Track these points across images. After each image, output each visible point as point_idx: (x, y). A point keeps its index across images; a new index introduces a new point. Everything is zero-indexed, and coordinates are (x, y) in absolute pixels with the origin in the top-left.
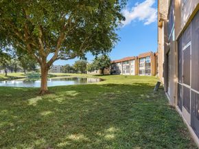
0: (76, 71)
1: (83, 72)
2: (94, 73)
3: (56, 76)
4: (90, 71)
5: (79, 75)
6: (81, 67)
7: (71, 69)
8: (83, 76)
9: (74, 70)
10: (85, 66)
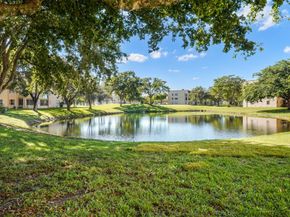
0: (217, 102)
1: (234, 103)
2: (262, 104)
3: (175, 111)
4: (251, 100)
5: (225, 111)
6: (229, 92)
7: (207, 96)
8: (234, 111)
9: (212, 98)
10: (238, 89)
